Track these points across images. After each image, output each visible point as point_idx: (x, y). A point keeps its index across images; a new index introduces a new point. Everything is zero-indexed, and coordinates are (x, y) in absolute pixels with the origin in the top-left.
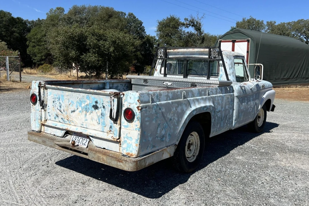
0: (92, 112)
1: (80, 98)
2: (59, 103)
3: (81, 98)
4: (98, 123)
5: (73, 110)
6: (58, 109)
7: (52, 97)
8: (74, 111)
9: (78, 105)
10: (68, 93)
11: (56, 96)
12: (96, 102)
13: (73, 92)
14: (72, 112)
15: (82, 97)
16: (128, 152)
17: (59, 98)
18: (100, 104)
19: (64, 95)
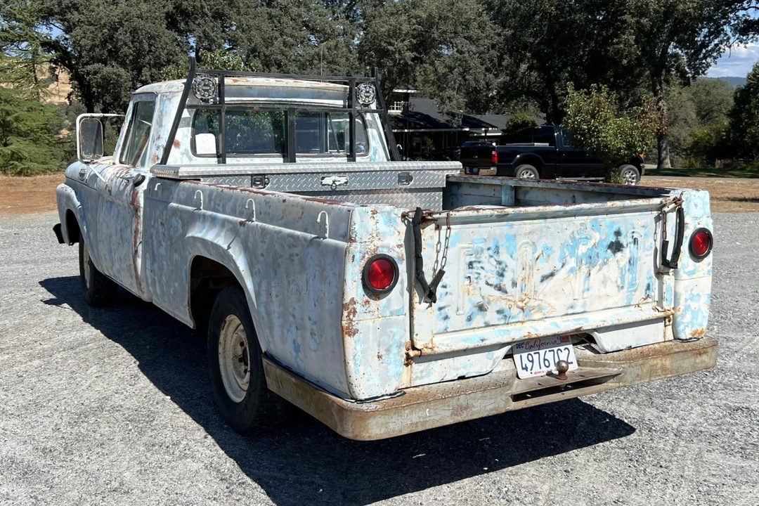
0: (605, 264)
1: (573, 233)
2: (495, 263)
3: (575, 233)
4: (618, 286)
5: (547, 272)
6: (491, 285)
7: (464, 251)
8: (552, 275)
9: (567, 254)
10: (530, 226)
11: (480, 245)
12: (618, 233)
13: (548, 220)
14: (544, 278)
15: (579, 227)
16: (694, 329)
17: (497, 247)
18: (626, 235)
19: (515, 236)
